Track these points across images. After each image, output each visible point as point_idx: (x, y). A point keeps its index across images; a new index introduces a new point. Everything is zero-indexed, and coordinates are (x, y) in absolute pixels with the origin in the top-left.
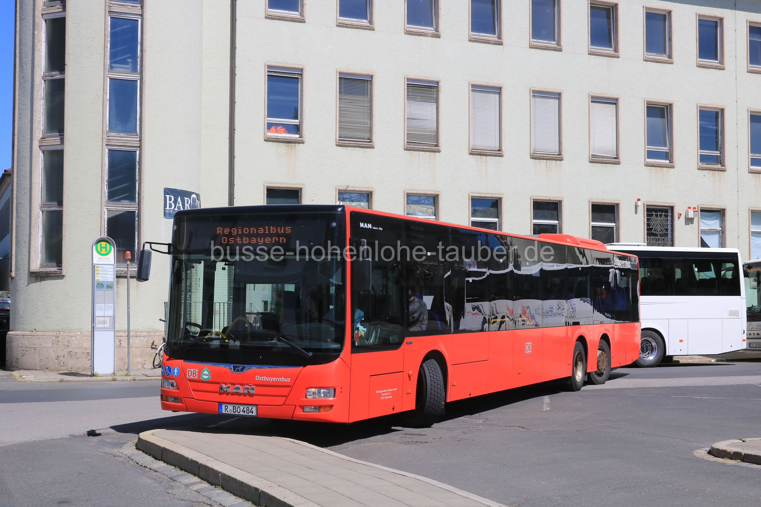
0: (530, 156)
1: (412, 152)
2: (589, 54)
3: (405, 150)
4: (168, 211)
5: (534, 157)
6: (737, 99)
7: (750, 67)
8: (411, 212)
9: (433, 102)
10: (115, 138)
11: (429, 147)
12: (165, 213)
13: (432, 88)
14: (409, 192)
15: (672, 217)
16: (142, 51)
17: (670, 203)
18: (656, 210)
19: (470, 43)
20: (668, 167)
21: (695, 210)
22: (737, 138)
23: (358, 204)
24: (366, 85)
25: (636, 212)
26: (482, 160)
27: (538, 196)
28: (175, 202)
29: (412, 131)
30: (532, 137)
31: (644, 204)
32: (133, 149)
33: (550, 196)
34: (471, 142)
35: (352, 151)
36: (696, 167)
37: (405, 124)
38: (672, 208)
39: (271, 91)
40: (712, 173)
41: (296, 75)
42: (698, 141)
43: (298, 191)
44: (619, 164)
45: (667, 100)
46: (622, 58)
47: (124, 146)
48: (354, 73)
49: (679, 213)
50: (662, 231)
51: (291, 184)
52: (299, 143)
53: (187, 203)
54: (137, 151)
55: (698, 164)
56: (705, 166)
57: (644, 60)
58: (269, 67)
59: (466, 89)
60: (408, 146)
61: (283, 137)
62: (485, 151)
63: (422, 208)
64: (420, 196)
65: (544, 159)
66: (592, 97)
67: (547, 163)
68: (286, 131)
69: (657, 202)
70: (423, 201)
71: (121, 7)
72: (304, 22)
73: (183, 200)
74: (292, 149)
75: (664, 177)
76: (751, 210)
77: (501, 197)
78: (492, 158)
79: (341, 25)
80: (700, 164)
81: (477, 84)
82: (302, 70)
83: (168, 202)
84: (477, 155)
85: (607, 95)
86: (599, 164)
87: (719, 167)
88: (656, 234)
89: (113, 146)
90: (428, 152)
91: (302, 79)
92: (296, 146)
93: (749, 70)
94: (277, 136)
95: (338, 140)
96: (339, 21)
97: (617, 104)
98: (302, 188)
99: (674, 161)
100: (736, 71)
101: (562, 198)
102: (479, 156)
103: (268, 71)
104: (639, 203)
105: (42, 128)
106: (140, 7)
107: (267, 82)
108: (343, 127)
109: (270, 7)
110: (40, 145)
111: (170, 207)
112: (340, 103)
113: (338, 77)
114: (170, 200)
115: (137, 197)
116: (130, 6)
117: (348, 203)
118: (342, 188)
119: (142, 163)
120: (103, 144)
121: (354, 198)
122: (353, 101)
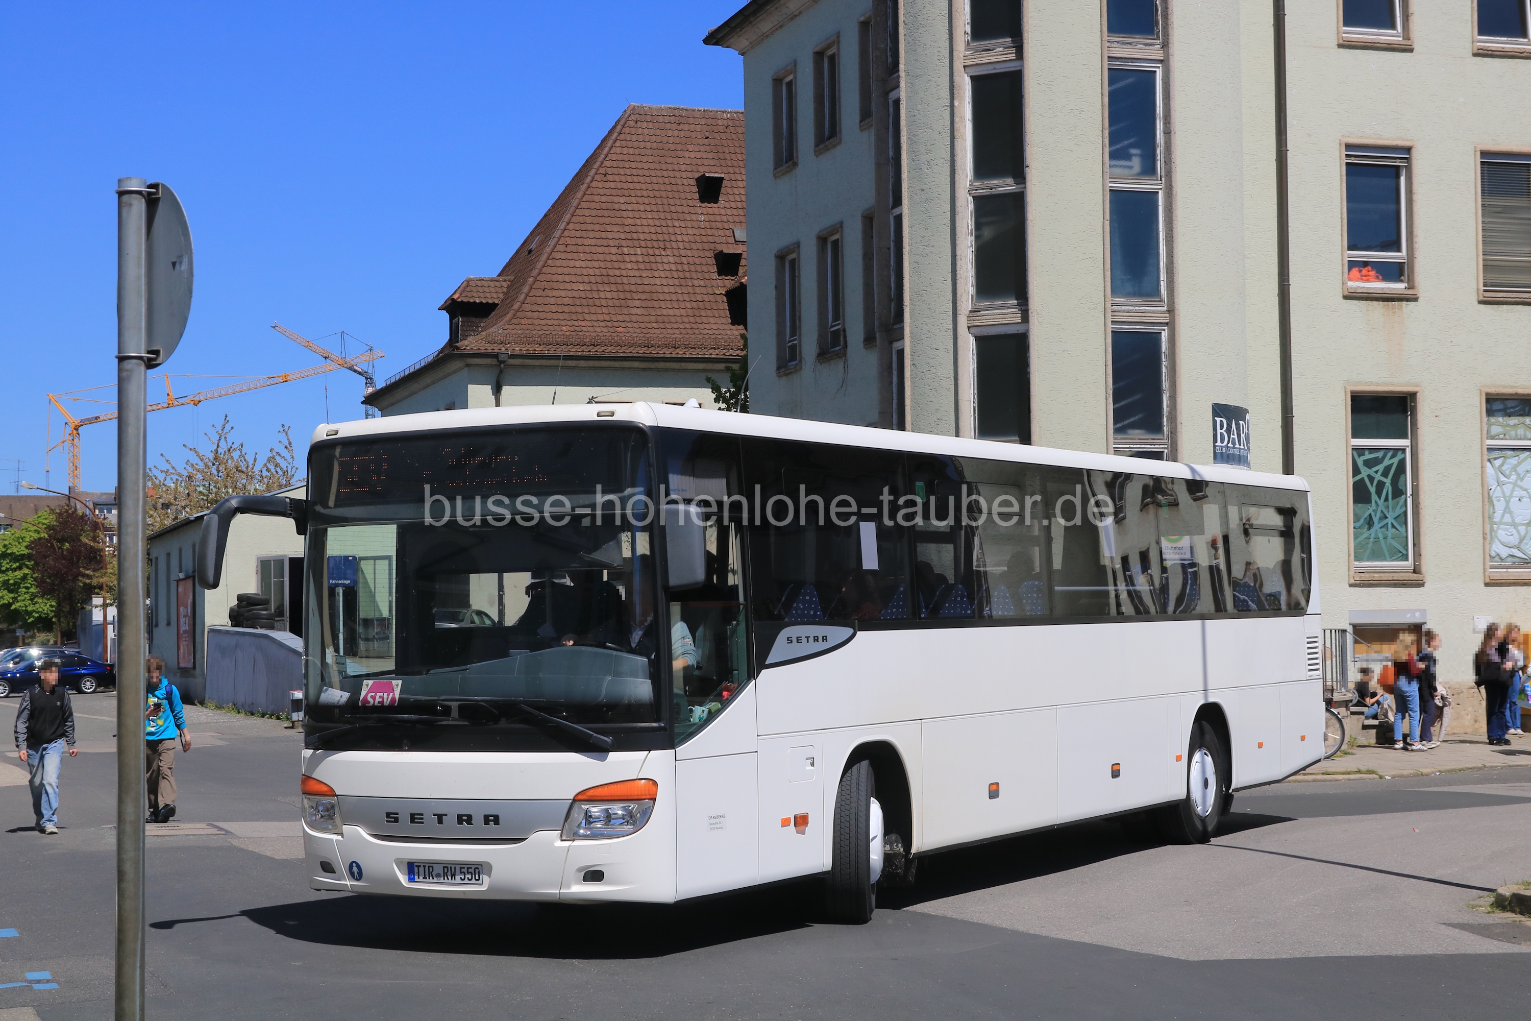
4: (1218, 450)
10: (1123, 307)
16: (1168, 133)
23: (1521, 422)
28: (1229, 430)
32: (1155, 329)
35: (1507, 312)
39: (1353, 195)
41: (1398, 161)
43: (1410, 397)
47: (1140, 322)
48: (1509, 150)
51: (1398, 386)
52: (1408, 300)
53: (1243, 432)
54: (1163, 332)
58: (1349, 147)
68: (1381, 277)
71: (1125, 46)
72: (1411, 51)
73: (1238, 426)
74: (1394, 313)
79: (1481, 54)
82: (1408, 150)
83: (1219, 431)
89: (1121, 324)
91: (1409, 169)
92: (1401, 306)
95: (1481, 292)
96: (1478, 44)
98: (1417, 392)
103: (1347, 156)
105: (972, 290)
106: (1159, 46)
107: (1344, 178)
108: (1489, 263)
109: (1346, 23)
110: (969, 325)
111: (1222, 442)
112: (1483, 216)
113: (1479, 160)
114: (1222, 428)
115: (1165, 423)
116: (1141, 44)
117: (1500, 419)
118: (1492, 390)
119: (1176, 355)
120: (1107, 321)
121: (1512, 410)
122: (1506, 210)
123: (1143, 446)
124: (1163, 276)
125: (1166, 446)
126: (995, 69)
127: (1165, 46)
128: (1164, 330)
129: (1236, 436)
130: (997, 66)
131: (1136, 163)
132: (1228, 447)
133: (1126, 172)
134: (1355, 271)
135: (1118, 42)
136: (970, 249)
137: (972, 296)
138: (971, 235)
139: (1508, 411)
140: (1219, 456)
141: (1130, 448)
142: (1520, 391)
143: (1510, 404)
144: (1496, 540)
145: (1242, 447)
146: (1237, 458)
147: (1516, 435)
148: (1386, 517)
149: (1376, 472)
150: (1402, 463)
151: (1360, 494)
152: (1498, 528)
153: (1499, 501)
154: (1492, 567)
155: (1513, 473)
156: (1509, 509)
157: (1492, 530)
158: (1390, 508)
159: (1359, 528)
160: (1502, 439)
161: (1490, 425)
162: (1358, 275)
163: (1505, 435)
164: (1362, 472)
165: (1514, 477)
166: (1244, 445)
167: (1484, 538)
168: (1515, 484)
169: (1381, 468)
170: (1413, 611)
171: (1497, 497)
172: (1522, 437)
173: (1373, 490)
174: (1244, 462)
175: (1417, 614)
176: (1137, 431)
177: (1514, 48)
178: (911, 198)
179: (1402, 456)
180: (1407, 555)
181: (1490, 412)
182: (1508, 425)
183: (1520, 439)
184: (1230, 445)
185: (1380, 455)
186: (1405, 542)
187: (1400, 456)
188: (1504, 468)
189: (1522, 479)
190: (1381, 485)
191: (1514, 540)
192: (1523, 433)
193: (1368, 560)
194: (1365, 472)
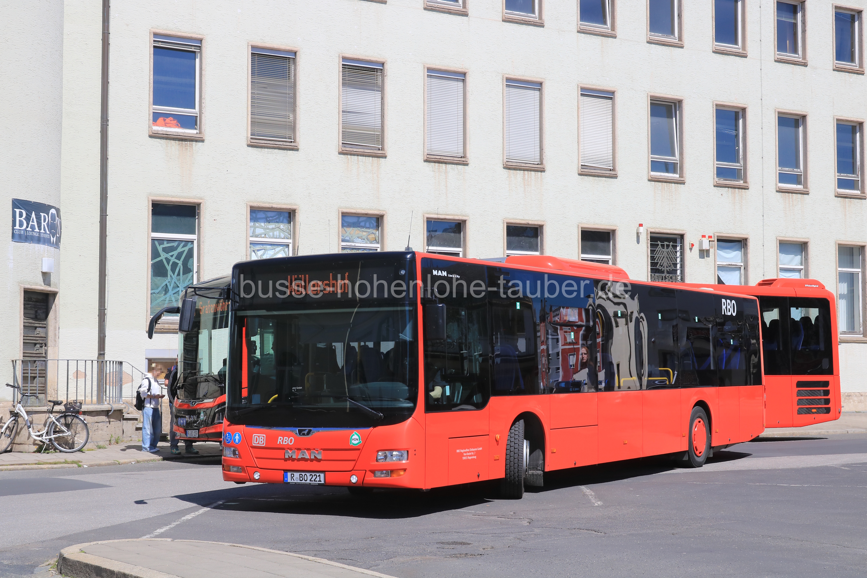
0: (503, 165)
1: (349, 156)
2: (578, 32)
3: (340, 153)
4: (18, 232)
5: (507, 167)
6: (762, 96)
7: (778, 55)
8: (347, 238)
9: (377, 91)
11: (372, 151)
12: (13, 233)
13: (375, 72)
14: (345, 210)
15: (682, 248)
17: (679, 230)
18: (662, 240)
19: (426, 11)
20: (677, 183)
21: (710, 239)
22: (762, 146)
23: (277, 226)
24: (288, 64)
25: (638, 242)
26: (441, 170)
27: (513, 219)
28: (28, 219)
29: (348, 129)
30: (505, 140)
31: (647, 231)
33: (528, 219)
34: (426, 144)
35: (268, 154)
36: (711, 183)
37: (340, 119)
38: (682, 236)
39: (158, 69)
40: (732, 191)
41: (193, 47)
42: (714, 149)
43: (195, 206)
44: (617, 178)
45: (675, 94)
46: (620, 39)
48: (272, 47)
49: (691, 243)
50: (670, 266)
51: (186, 198)
52: (197, 141)
53: (45, 221)
55: (714, 179)
56: (722, 182)
57: (648, 42)
58: (156, 35)
59: (421, 74)
60: (344, 149)
61: (175, 132)
62: (444, 158)
63: (361, 233)
64: (359, 217)
65: (520, 170)
66: (583, 89)
67: (524, 175)
68: (179, 125)
69: (663, 229)
70: (362, 224)
73: (39, 217)
74: (187, 149)
75: (672, 195)
76: (780, 241)
77: (466, 219)
78: (453, 167)
80: (716, 179)
81: (434, 67)
82: (201, 41)
84: (435, 162)
85: (601, 86)
86: (591, 178)
87: (740, 184)
88: (662, 270)
90: (370, 158)
91: (201, 52)
92: (192, 145)
93: (776, 59)
94: (166, 131)
95: (249, 139)
97: (613, 99)
98: (201, 203)
99: (684, 175)
100: (761, 60)
101: (544, 221)
102: (437, 164)
103: (154, 41)
104: (641, 229)
107: (152, 56)
108: (255, 120)
112: (251, 88)
113: (250, 52)
117: (263, 224)
118: (255, 204)
121: (271, 219)
122: (267, 86)
139: (268, 219)
142: (275, 206)
143: (270, 214)
147: (273, 235)
148: (178, 287)
149: (172, 256)
150: (191, 251)
151: (158, 270)
158: (181, 281)
159: (156, 294)
160: (263, 237)
162: (160, 122)
163: (265, 235)
164: (161, 255)
169: (175, 253)
172: (278, 236)
173: (169, 268)
179: (191, 246)
181: (253, 219)
182: (268, 229)
183: (276, 238)
185: (175, 244)
187: (189, 246)
190: (175, 265)
192: (278, 234)
194: (163, 256)
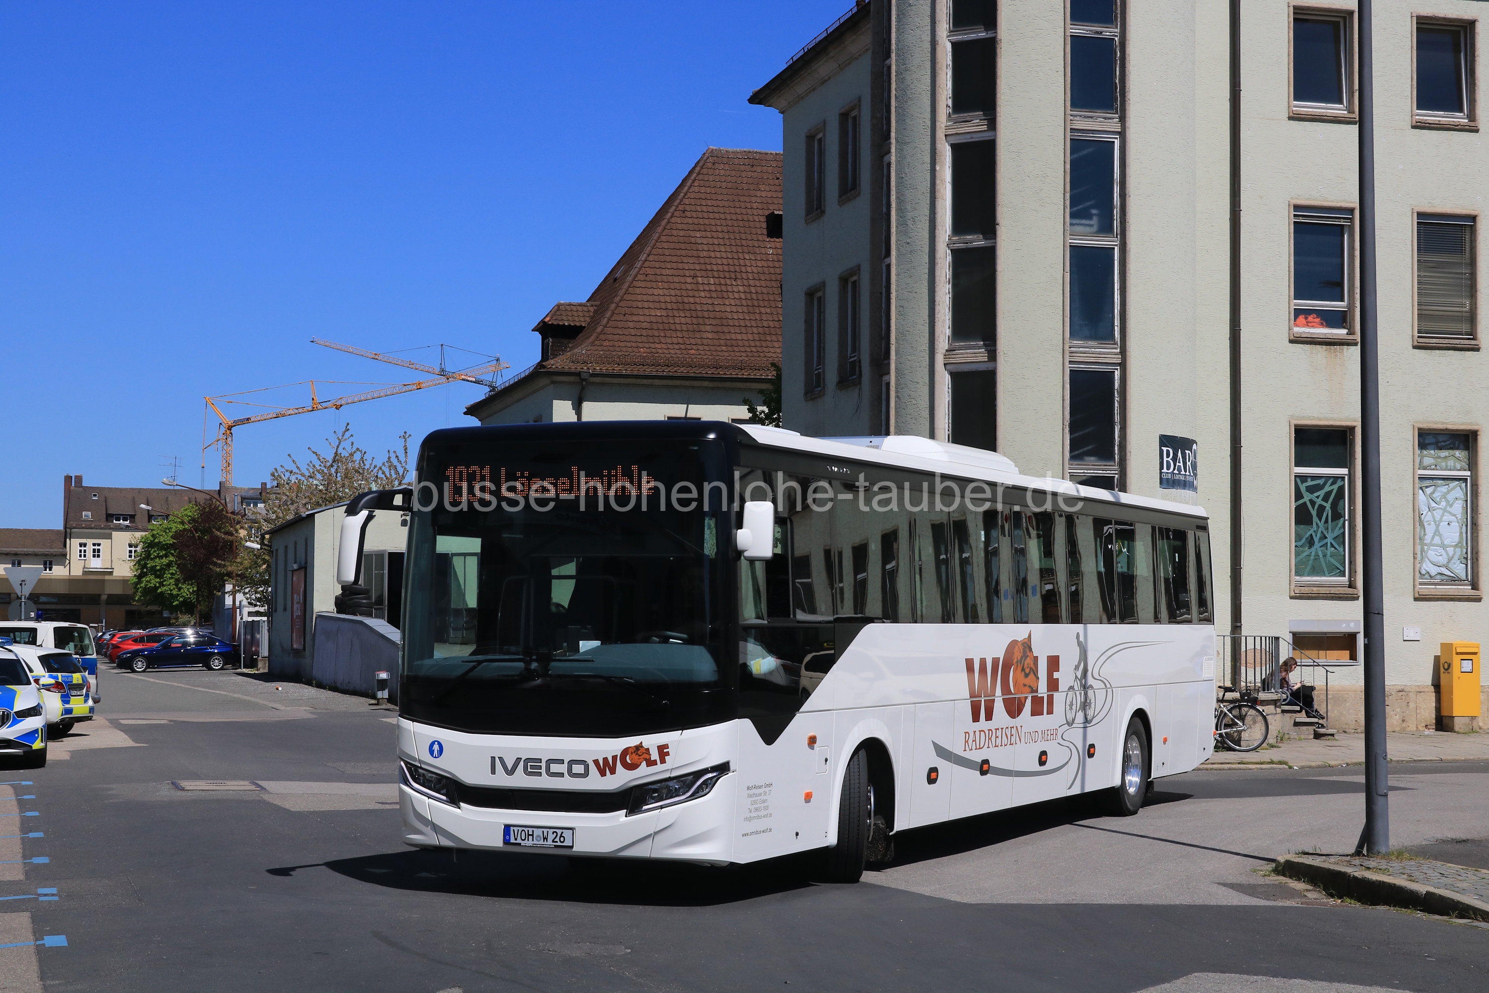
4: (1165, 476)
10: (1080, 349)
12: (1161, 478)
16: (1123, 195)
23: (1449, 454)
24: (1464, 234)
28: (1175, 459)
32: (1109, 368)
35: (1440, 356)
39: (1301, 250)
41: (1342, 220)
43: (1346, 431)
47: (1094, 363)
48: (1445, 212)
51: (1337, 421)
52: (1348, 344)
53: (1189, 460)
54: (1116, 371)
58: (1297, 208)
61: (1320, 334)
68: (1323, 324)
71: (1086, 120)
72: (1355, 123)
73: (1184, 455)
74: (1336, 355)
79: (1419, 126)
82: (1352, 211)
83: (1165, 459)
89: (1078, 363)
91: (1352, 228)
92: (1342, 349)
94: (1311, 333)
95: (1416, 338)
96: (1417, 117)
98: (1356, 426)
103: (1295, 216)
105: (948, 332)
106: (1117, 120)
107: (1292, 235)
108: (1424, 312)
109: (1296, 99)
110: (945, 362)
111: (1168, 468)
112: (1419, 270)
113: (1415, 221)
114: (1168, 456)
115: (1116, 452)
116: (1101, 118)
117: (1432, 452)
118: (1424, 426)
119: (1127, 392)
120: (1065, 361)
121: (1443, 444)
122: (1439, 266)
123: (1096, 472)
124: (1117, 322)
125: (1117, 472)
126: (972, 138)
127: (1123, 119)
128: (1117, 369)
129: (1181, 464)
130: (974, 136)
131: (1094, 221)
132: (1174, 474)
133: (1088, 229)
134: (1301, 318)
135: (1081, 116)
136: (948, 296)
137: (949, 337)
138: (949, 284)
139: (1440, 445)
140: (1165, 482)
141: (1084, 473)
142: (1450, 427)
143: (1441, 438)
144: (1427, 559)
145: (1188, 473)
146: (1182, 483)
147: (1447, 466)
148: (1326, 538)
149: (1318, 497)
150: (1341, 489)
151: (1302, 516)
152: (1428, 549)
153: (1429, 524)
154: (1421, 584)
155: (1443, 500)
156: (1439, 532)
157: (1422, 551)
158: (1330, 529)
159: (1301, 546)
160: (1433, 469)
161: (1422, 457)
162: (1304, 321)
163: (1436, 466)
164: (1305, 497)
165: (1444, 504)
166: (1189, 472)
167: (1415, 558)
168: (1445, 510)
169: (1321, 493)
170: (1348, 622)
171: (1427, 522)
172: (1452, 468)
173: (1314, 513)
174: (1189, 487)
175: (1352, 625)
176: (1092, 458)
177: (1449, 121)
178: (898, 249)
179: (1342, 483)
180: (1344, 571)
181: (1422, 446)
182: (1439, 457)
183: (1450, 470)
184: (1176, 472)
185: (1321, 482)
186: (1343, 561)
187: (1339, 483)
188: (1434, 496)
189: (1451, 506)
190: (1321, 509)
191: (1443, 560)
192: (1452, 465)
193: (1309, 575)
194: (1307, 497)
